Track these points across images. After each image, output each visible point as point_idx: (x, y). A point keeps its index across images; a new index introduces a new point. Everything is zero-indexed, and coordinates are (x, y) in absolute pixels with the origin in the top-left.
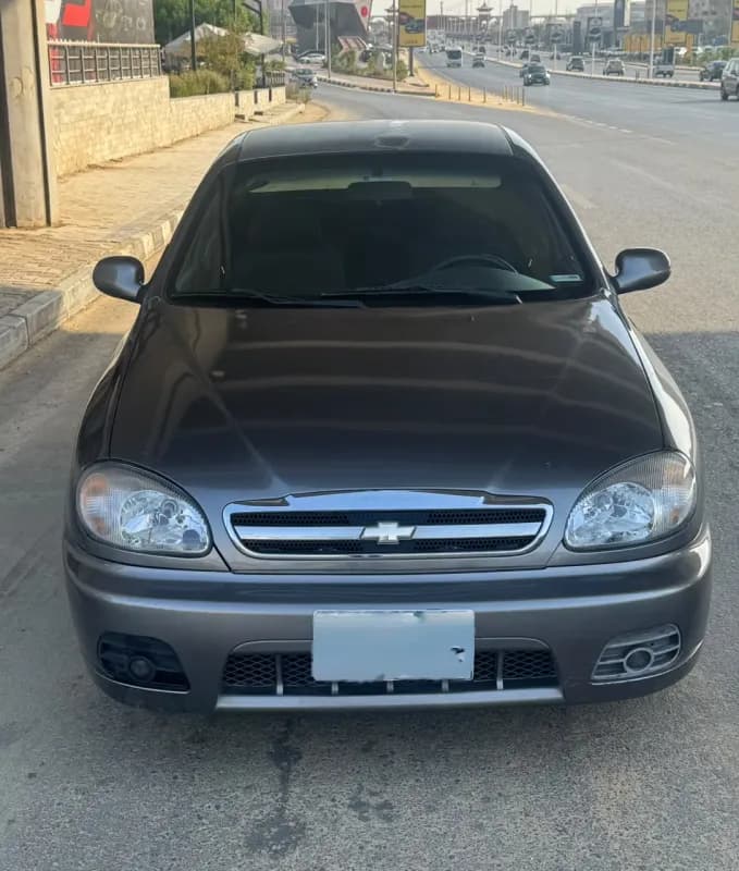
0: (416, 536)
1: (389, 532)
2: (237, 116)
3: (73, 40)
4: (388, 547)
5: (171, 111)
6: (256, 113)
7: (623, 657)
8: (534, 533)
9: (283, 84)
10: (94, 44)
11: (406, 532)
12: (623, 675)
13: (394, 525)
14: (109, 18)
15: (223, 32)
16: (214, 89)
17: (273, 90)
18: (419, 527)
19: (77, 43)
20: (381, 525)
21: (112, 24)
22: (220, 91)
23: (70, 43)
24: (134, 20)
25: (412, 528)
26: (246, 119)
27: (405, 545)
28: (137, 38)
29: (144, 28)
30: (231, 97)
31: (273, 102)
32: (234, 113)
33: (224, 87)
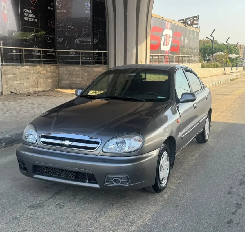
0: (72, 144)
1: (67, 143)
2: (224, 73)
3: (173, 54)
4: (66, 146)
5: (201, 71)
6: (231, 73)
7: (112, 179)
8: (96, 147)
9: (242, 66)
10: (179, 55)
11: (70, 143)
12: (113, 184)
13: (68, 141)
14: (184, 50)
15: (223, 53)
16: (217, 66)
17: (238, 67)
18: (73, 142)
19: (174, 55)
20: (66, 141)
21: (185, 51)
22: (219, 67)
23: (172, 55)
24: (192, 51)
25: (71, 142)
26: (226, 74)
27: (70, 146)
28: (193, 54)
29: (195, 52)
30: (223, 69)
31: (238, 70)
32: (223, 72)
33: (220, 66)
